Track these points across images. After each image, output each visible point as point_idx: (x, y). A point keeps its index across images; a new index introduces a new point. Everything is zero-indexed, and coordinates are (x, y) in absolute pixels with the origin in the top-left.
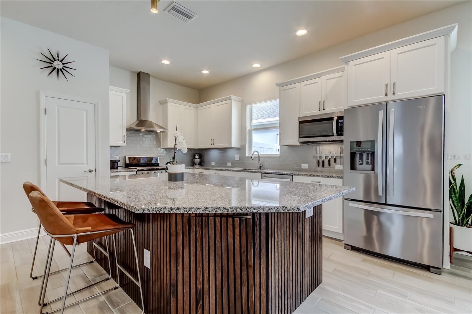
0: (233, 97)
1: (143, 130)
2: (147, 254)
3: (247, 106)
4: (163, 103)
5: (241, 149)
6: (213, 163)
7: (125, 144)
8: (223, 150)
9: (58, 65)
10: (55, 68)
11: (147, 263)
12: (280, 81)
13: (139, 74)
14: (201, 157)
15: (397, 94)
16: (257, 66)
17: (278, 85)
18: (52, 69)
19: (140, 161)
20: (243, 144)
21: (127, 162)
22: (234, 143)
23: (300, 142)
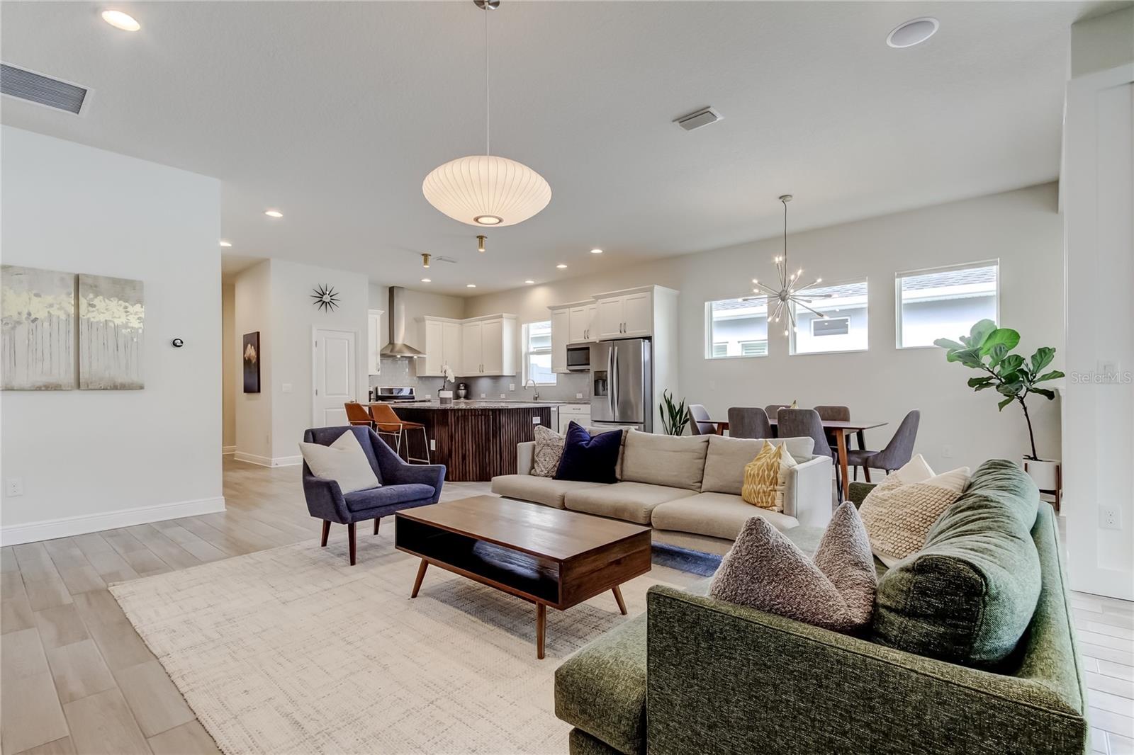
0: (504, 315)
1: (399, 356)
2: (433, 442)
3: (523, 325)
4: (419, 321)
5: (516, 377)
6: (483, 396)
7: (379, 373)
8: (496, 378)
9: (326, 298)
10: (324, 302)
11: (433, 448)
12: (552, 304)
13: (391, 290)
14: (467, 387)
15: (627, 332)
16: (530, 282)
17: (549, 308)
18: (321, 302)
19: (392, 393)
20: (518, 371)
21: (380, 394)
22: (507, 371)
23: (570, 370)
